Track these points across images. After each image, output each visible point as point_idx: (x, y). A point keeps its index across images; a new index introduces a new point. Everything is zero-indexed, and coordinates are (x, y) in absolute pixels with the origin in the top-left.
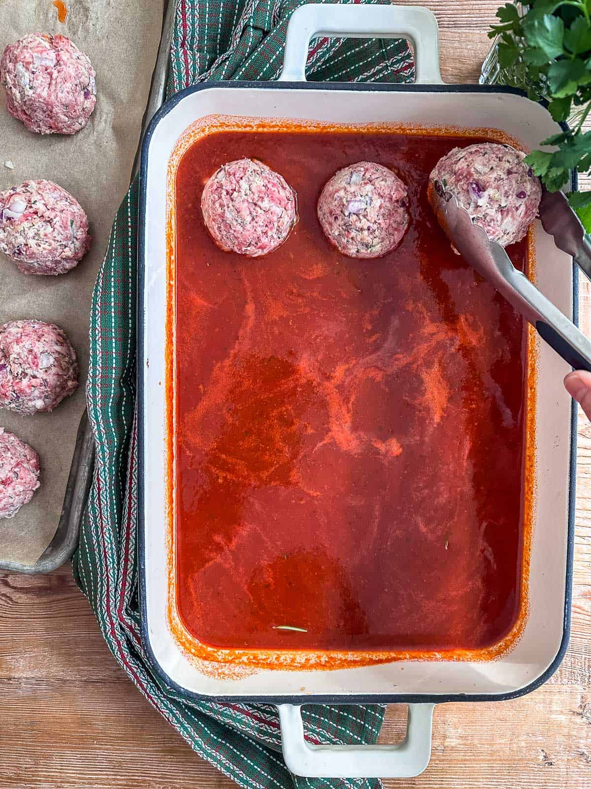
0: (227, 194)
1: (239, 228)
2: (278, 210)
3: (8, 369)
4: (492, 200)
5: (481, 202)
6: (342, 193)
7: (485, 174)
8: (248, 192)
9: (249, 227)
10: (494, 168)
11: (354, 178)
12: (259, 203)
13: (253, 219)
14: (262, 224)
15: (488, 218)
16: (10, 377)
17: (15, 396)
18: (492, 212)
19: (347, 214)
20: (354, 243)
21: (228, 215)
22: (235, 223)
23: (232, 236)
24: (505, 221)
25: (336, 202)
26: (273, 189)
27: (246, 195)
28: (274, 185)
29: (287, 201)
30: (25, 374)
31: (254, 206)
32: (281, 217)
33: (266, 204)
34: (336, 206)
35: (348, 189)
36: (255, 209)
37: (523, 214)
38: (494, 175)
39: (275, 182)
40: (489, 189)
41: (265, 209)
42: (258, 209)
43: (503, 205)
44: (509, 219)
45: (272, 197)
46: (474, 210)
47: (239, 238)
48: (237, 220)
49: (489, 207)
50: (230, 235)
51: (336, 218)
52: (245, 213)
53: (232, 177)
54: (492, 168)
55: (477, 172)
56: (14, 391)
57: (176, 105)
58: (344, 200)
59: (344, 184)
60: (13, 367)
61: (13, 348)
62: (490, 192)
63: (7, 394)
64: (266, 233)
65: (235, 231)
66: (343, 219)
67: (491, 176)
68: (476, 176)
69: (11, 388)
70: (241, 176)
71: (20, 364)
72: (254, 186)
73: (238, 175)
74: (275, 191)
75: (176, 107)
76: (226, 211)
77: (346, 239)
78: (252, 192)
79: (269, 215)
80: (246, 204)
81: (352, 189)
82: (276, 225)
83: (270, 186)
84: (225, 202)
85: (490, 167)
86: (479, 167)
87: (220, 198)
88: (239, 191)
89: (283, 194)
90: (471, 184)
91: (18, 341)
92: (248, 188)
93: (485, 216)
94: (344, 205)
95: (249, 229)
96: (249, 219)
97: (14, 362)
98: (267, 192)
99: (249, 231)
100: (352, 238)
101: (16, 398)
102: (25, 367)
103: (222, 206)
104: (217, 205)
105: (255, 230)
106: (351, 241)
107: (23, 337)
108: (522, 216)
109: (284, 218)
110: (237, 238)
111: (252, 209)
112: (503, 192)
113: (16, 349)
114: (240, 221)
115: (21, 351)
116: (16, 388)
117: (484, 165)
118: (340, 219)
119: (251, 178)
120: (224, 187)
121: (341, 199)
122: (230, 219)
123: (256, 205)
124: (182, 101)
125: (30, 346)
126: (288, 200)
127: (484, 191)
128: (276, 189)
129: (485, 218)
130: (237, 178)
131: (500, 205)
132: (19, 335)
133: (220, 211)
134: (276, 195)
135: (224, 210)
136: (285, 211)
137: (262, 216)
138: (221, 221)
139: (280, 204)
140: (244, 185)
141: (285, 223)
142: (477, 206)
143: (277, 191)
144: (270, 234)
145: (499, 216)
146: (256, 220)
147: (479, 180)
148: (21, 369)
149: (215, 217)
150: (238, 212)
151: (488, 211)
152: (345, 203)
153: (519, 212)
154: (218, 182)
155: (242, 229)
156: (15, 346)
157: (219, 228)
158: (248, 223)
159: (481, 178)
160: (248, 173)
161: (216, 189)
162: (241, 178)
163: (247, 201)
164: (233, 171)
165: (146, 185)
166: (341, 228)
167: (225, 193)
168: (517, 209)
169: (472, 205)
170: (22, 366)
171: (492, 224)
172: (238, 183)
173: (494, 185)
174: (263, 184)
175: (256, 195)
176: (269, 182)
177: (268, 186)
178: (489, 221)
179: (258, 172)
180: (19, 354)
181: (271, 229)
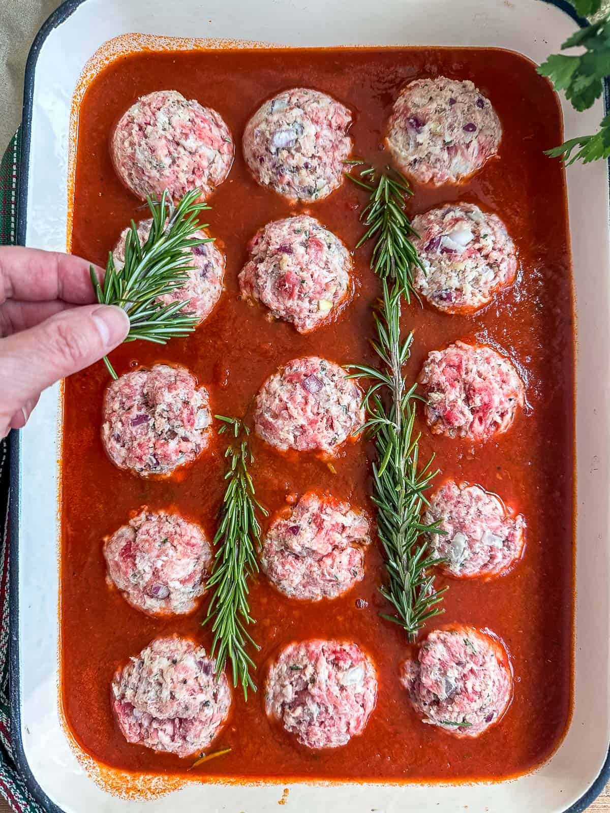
0: (140, 130)
1: (154, 173)
2: (208, 152)
3: (151, 423)
4: (434, 135)
5: (421, 138)
6: (263, 126)
7: (424, 106)
8: (167, 126)
9: (167, 172)
10: (434, 98)
11: (276, 107)
12: (183, 141)
13: (174, 162)
14: (185, 169)
15: (432, 159)
16: (151, 434)
17: (155, 462)
18: (437, 150)
19: (273, 150)
20: (292, 190)
21: (140, 156)
22: (149, 166)
23: (146, 184)
24: (455, 161)
25: (258, 139)
26: (202, 125)
27: (164, 130)
28: (204, 120)
29: (222, 142)
30: (173, 434)
31: (175, 146)
32: (213, 162)
33: (191, 143)
34: (258, 144)
35: (270, 118)
36: (176, 150)
37: (476, 152)
38: (434, 106)
39: (207, 117)
40: (429, 122)
41: (190, 150)
42: (181, 149)
43: (448, 139)
44: (458, 159)
45: (200, 134)
46: (415, 150)
47: (155, 187)
48: (150, 162)
49: (431, 144)
50: (144, 184)
51: (262, 160)
52: (162, 153)
53: (147, 108)
54: (431, 98)
55: (415, 105)
56: (154, 455)
57: (72, 12)
58: (267, 133)
59: (265, 115)
60: (158, 422)
61: (163, 396)
62: (430, 126)
63: (144, 458)
64: (193, 182)
65: (149, 177)
66: (270, 160)
67: (430, 107)
68: (413, 111)
69: (151, 451)
70: (158, 106)
71: (169, 419)
72: (175, 120)
73: (154, 105)
74: (204, 128)
75: (73, 14)
76: (138, 151)
77: (280, 187)
78: (173, 127)
79: (197, 158)
80: (164, 141)
81: (275, 118)
82: (207, 172)
83: (198, 121)
84: (136, 139)
85: (429, 97)
86: (417, 100)
87: (130, 134)
88: (155, 125)
89: (216, 132)
90: (409, 119)
91: (170, 387)
92: (167, 122)
93: (428, 155)
94: (267, 140)
95: (168, 174)
96: (167, 161)
97: (161, 415)
98: (193, 128)
99: (168, 177)
100: (289, 184)
101: (155, 464)
102: (176, 424)
103: (132, 144)
104: (127, 144)
105: (177, 177)
106: (287, 188)
107: (178, 383)
108: (475, 155)
109: (218, 163)
110: (152, 188)
111: (172, 149)
112: (447, 125)
113: (167, 397)
114: (154, 163)
115: (174, 402)
116: (159, 452)
117: (422, 96)
118: (266, 159)
119: (171, 109)
120: (135, 121)
121: (263, 133)
122: (143, 161)
123: (178, 144)
124: (80, 5)
125: (186, 396)
126: (224, 141)
127: (424, 125)
128: (206, 125)
129: (429, 159)
130: (152, 108)
131: (444, 141)
132: (173, 379)
133: (129, 150)
134: (206, 131)
135: (135, 150)
136: (219, 155)
137: (185, 158)
138: (131, 164)
139: (212, 145)
140: (162, 117)
141: (219, 170)
142: (418, 145)
143: (208, 128)
144: (198, 183)
145: (445, 155)
146: (177, 163)
147: (417, 114)
148: (168, 427)
149: (125, 161)
150: (153, 151)
151: (431, 149)
152: (268, 136)
153: (471, 150)
154: (129, 116)
155: (158, 175)
156: (166, 393)
157: (130, 174)
158: (167, 166)
159: (419, 111)
160: (168, 104)
161: (127, 125)
162: (159, 109)
163: (166, 137)
164: (149, 101)
165: (31, 116)
166: (270, 172)
167: (137, 128)
168: (468, 146)
169: (412, 143)
170: (171, 422)
171: (438, 165)
172: (154, 114)
173: (434, 117)
174: (188, 118)
175: (178, 131)
176: (197, 116)
177: (196, 120)
178: (434, 161)
179: (183, 104)
180: (170, 405)
181: (200, 177)
